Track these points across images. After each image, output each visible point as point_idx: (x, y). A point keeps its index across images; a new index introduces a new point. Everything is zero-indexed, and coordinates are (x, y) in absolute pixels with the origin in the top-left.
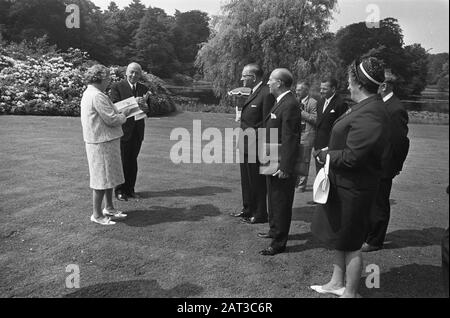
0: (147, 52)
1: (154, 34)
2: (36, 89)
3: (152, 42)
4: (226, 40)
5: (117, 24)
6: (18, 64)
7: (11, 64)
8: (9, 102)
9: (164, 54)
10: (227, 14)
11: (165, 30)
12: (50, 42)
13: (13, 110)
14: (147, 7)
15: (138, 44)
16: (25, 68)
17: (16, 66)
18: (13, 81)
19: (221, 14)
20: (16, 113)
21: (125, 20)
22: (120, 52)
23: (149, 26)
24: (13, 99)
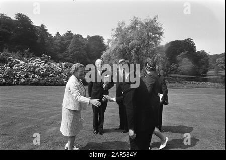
0: (74, 55)
1: (77, 47)
2: (30, 74)
3: (76, 51)
4: (115, 50)
5: (60, 42)
6: (21, 62)
7: (18, 63)
8: (18, 80)
9: (82, 56)
10: (114, 38)
11: (83, 45)
12: (30, 51)
13: (19, 83)
14: (74, 34)
15: (70, 51)
16: (24, 64)
17: (21, 63)
18: (19, 70)
19: (111, 39)
20: (21, 84)
21: (64, 41)
22: (61, 55)
23: (75, 43)
24: (19, 78)
